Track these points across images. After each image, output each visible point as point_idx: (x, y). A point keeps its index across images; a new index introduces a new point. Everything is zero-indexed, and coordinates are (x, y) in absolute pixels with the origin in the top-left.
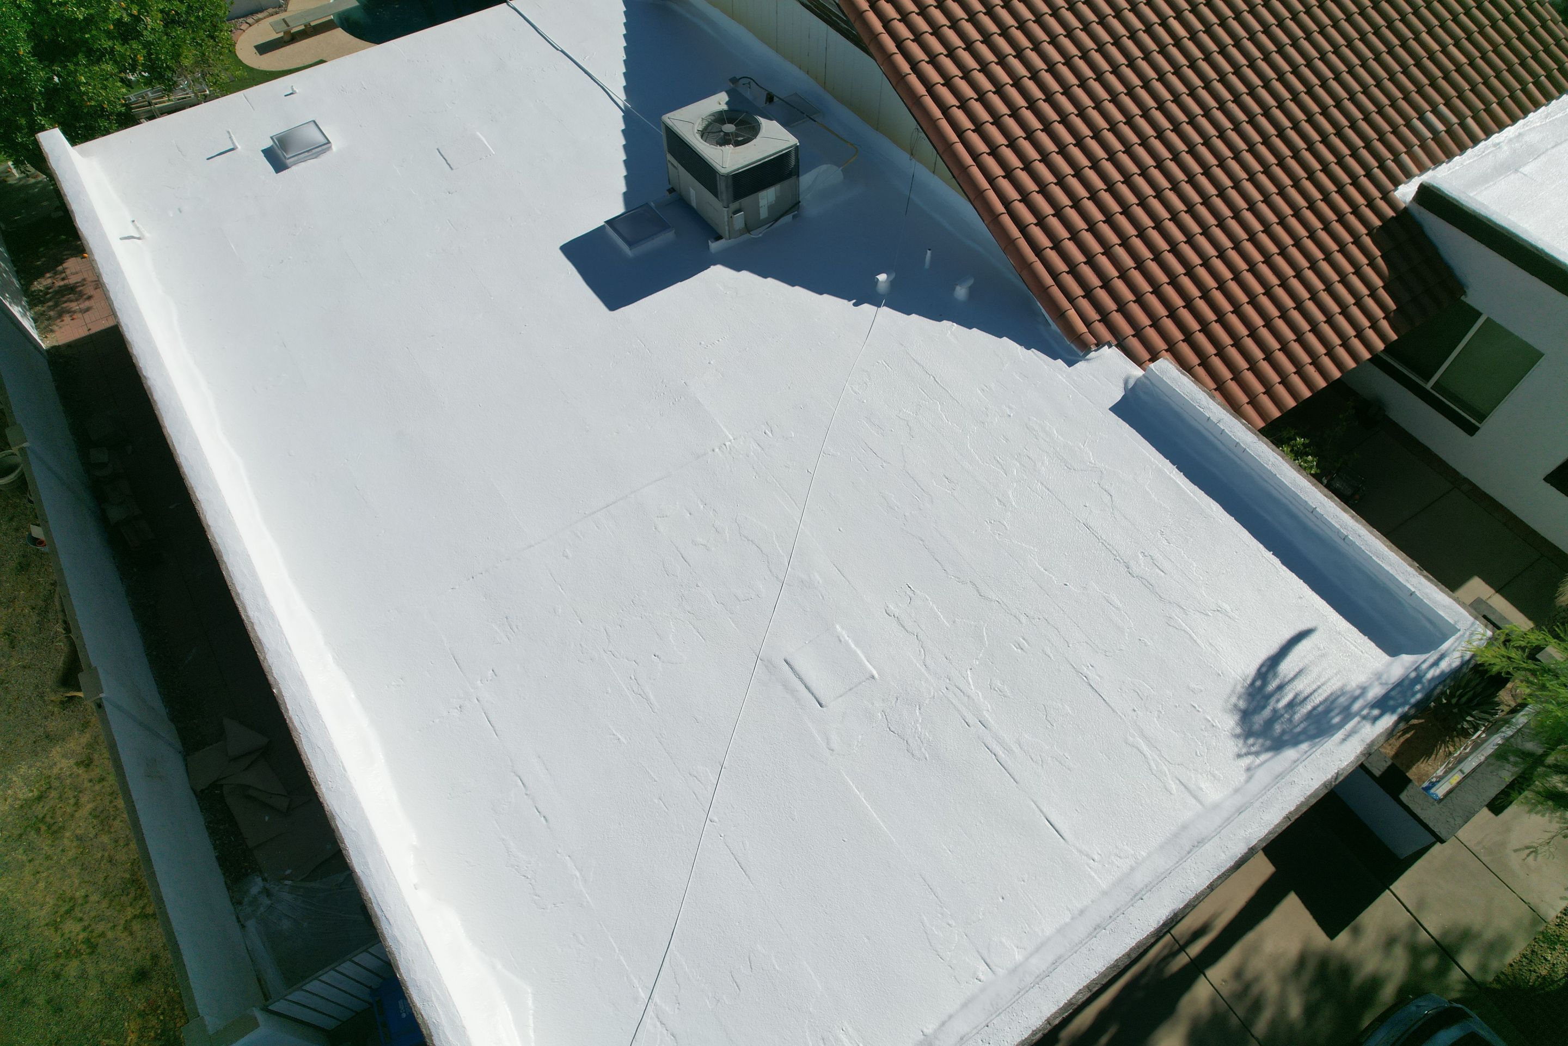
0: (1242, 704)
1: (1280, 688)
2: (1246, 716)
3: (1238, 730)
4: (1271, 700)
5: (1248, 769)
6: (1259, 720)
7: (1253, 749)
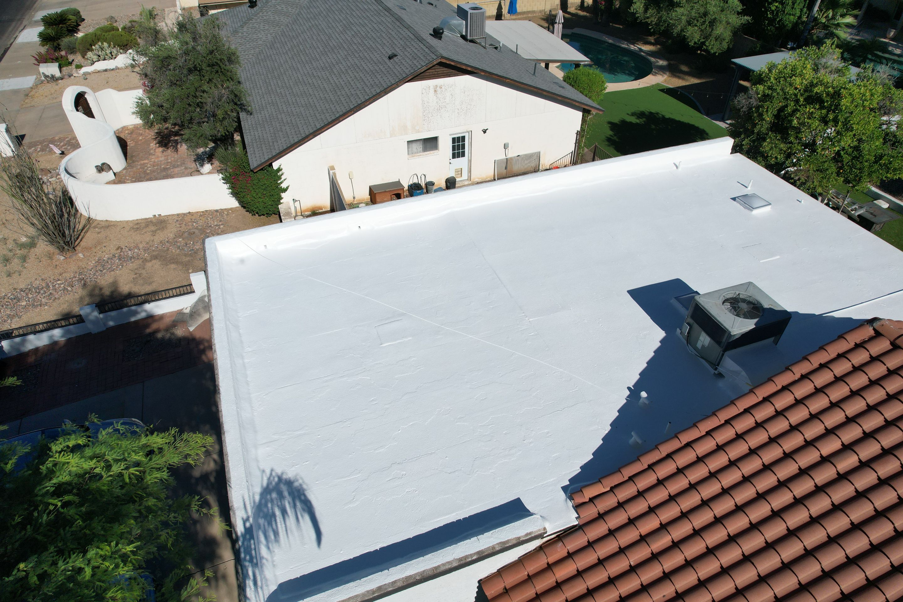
0: (296, 484)
1: (295, 506)
2: (289, 483)
3: (284, 477)
4: (291, 499)
5: (263, 471)
6: (284, 488)
7: (272, 478)
